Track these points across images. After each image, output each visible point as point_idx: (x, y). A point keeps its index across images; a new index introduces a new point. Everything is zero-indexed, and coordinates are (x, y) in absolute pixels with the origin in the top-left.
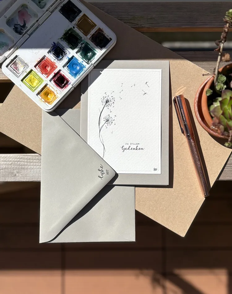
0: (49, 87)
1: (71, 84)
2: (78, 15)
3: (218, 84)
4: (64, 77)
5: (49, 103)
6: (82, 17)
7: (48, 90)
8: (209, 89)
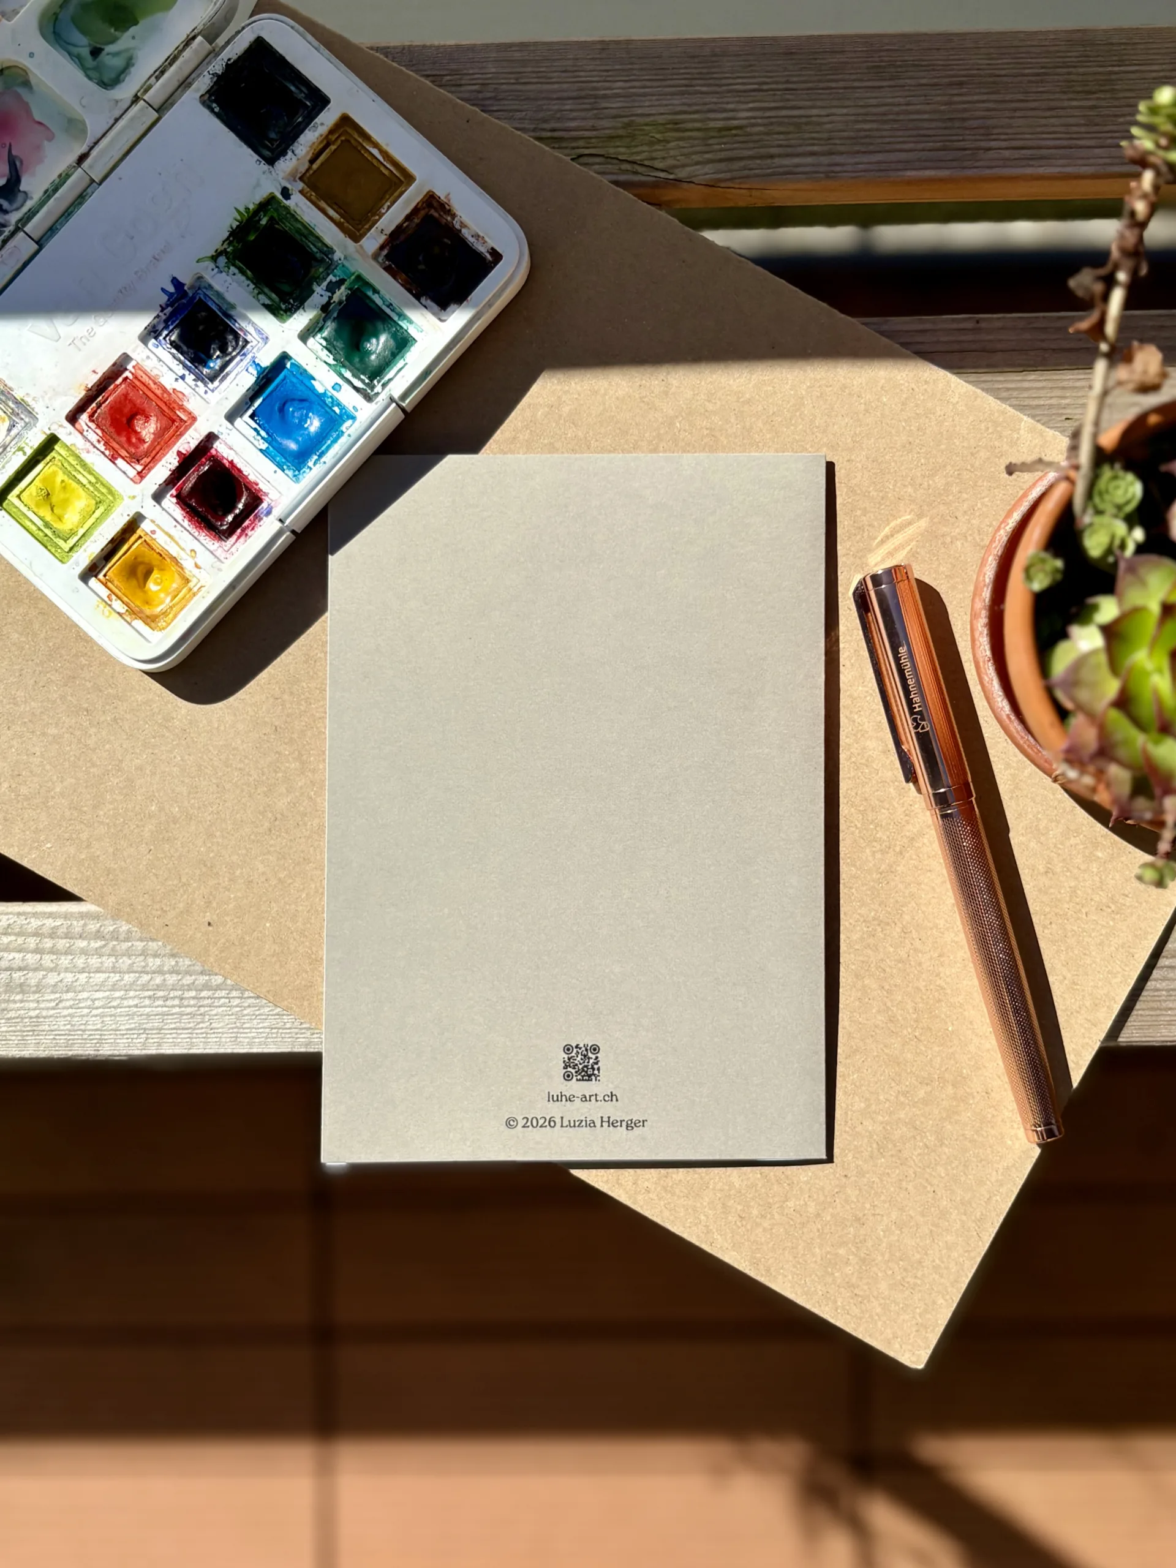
0: (153, 532)
1: (277, 512)
2: (311, 116)
3: (1098, 520)
4: (233, 472)
5: (151, 621)
6: (331, 132)
7: (145, 549)
8: (1044, 555)
